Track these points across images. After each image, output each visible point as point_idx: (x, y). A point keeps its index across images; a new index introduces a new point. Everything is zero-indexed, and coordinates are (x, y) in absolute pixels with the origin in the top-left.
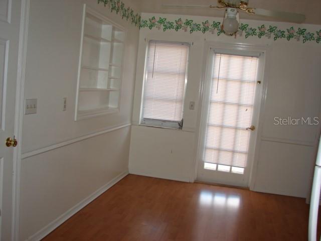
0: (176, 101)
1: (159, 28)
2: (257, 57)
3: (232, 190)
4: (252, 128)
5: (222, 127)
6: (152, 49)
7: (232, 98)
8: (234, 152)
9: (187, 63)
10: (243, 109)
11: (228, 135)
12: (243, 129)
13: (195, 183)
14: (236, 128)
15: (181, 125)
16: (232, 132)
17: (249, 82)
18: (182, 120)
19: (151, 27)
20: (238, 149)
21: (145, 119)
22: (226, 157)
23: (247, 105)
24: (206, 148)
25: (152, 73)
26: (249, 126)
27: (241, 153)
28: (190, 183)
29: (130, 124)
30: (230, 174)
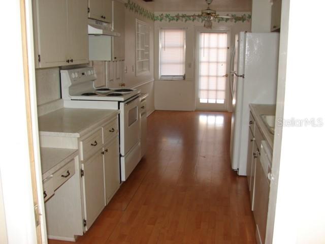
0: (180, 63)
1: (166, 20)
2: (226, 33)
3: (217, 113)
4: (227, 76)
5: (208, 76)
6: (163, 33)
7: (213, 59)
8: (217, 90)
9: (185, 40)
10: (220, 65)
11: (213, 81)
12: (221, 77)
13: (196, 111)
14: (217, 77)
15: (184, 77)
16: (214, 79)
17: (222, 48)
18: (185, 75)
19: (161, 20)
20: (219, 88)
21: (162, 76)
22: (212, 94)
23: (222, 62)
24: (200, 90)
25: (164, 47)
26: (224, 74)
27: (221, 91)
28: (192, 111)
29: (153, 80)
30: (216, 104)
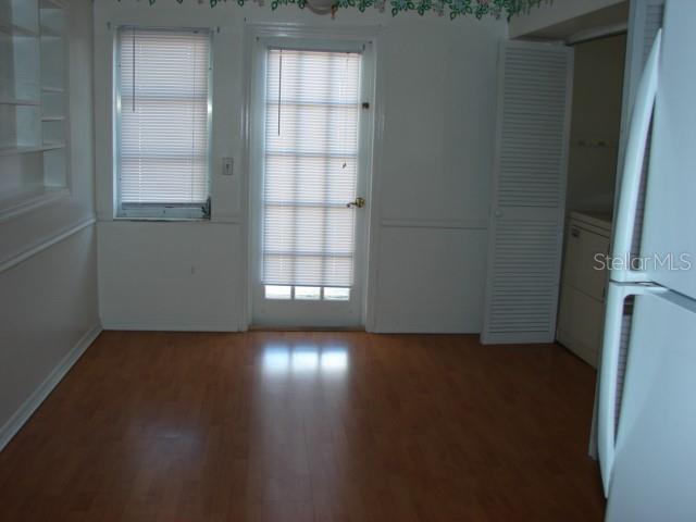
0: (192, 159)
2: (359, 52)
3: (331, 335)
4: (359, 203)
5: (295, 206)
6: (127, 46)
7: (312, 143)
8: (324, 256)
9: (210, 73)
10: (336, 165)
11: (310, 221)
12: (339, 207)
13: (250, 330)
14: (326, 207)
15: (206, 210)
16: (317, 214)
17: (346, 106)
18: (209, 200)
20: (334, 248)
21: (126, 205)
22: (308, 269)
23: (344, 156)
24: (266, 255)
25: (132, 100)
26: (351, 198)
27: (339, 256)
28: (239, 332)
29: (92, 221)
30: (322, 303)
